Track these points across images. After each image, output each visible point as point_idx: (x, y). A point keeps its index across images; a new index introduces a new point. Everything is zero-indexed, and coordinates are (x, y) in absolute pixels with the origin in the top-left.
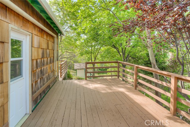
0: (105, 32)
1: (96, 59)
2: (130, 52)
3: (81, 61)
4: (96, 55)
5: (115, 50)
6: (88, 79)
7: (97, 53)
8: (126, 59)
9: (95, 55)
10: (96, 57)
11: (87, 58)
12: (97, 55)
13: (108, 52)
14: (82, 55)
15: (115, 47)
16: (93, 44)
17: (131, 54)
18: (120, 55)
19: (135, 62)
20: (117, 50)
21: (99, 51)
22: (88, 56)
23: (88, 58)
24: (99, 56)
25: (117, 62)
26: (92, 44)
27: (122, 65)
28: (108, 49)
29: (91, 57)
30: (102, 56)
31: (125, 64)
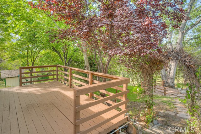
0: (42, 36)
1: (34, 64)
2: (72, 56)
3: (13, 68)
4: (34, 59)
5: (57, 54)
6: (22, 85)
7: (35, 57)
8: (68, 63)
9: (32, 59)
10: (34, 61)
11: (21, 63)
12: (36, 59)
13: (48, 56)
14: (14, 60)
15: (56, 51)
16: (30, 46)
17: (73, 58)
18: (62, 59)
19: (77, 66)
20: (59, 55)
21: (38, 55)
22: (24, 61)
23: (23, 63)
24: (38, 60)
25: (56, 66)
26: (28, 47)
27: (64, 69)
28: (48, 53)
29: (28, 61)
30: (41, 61)
31: (67, 69)
